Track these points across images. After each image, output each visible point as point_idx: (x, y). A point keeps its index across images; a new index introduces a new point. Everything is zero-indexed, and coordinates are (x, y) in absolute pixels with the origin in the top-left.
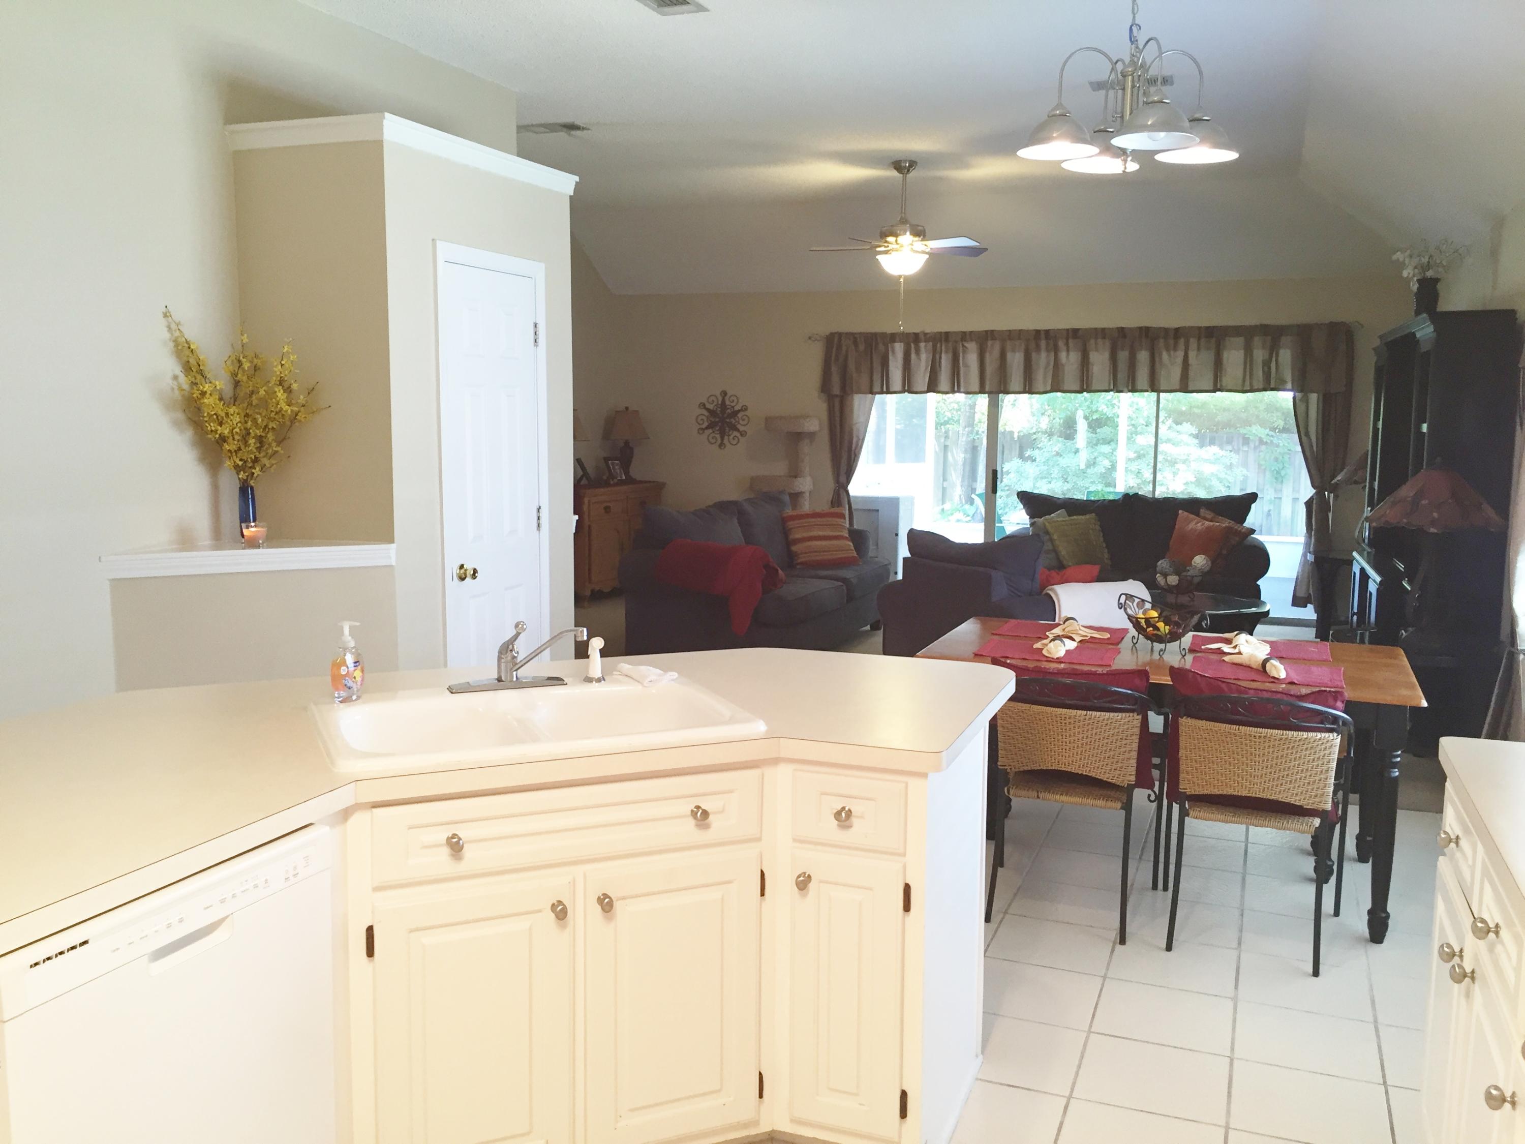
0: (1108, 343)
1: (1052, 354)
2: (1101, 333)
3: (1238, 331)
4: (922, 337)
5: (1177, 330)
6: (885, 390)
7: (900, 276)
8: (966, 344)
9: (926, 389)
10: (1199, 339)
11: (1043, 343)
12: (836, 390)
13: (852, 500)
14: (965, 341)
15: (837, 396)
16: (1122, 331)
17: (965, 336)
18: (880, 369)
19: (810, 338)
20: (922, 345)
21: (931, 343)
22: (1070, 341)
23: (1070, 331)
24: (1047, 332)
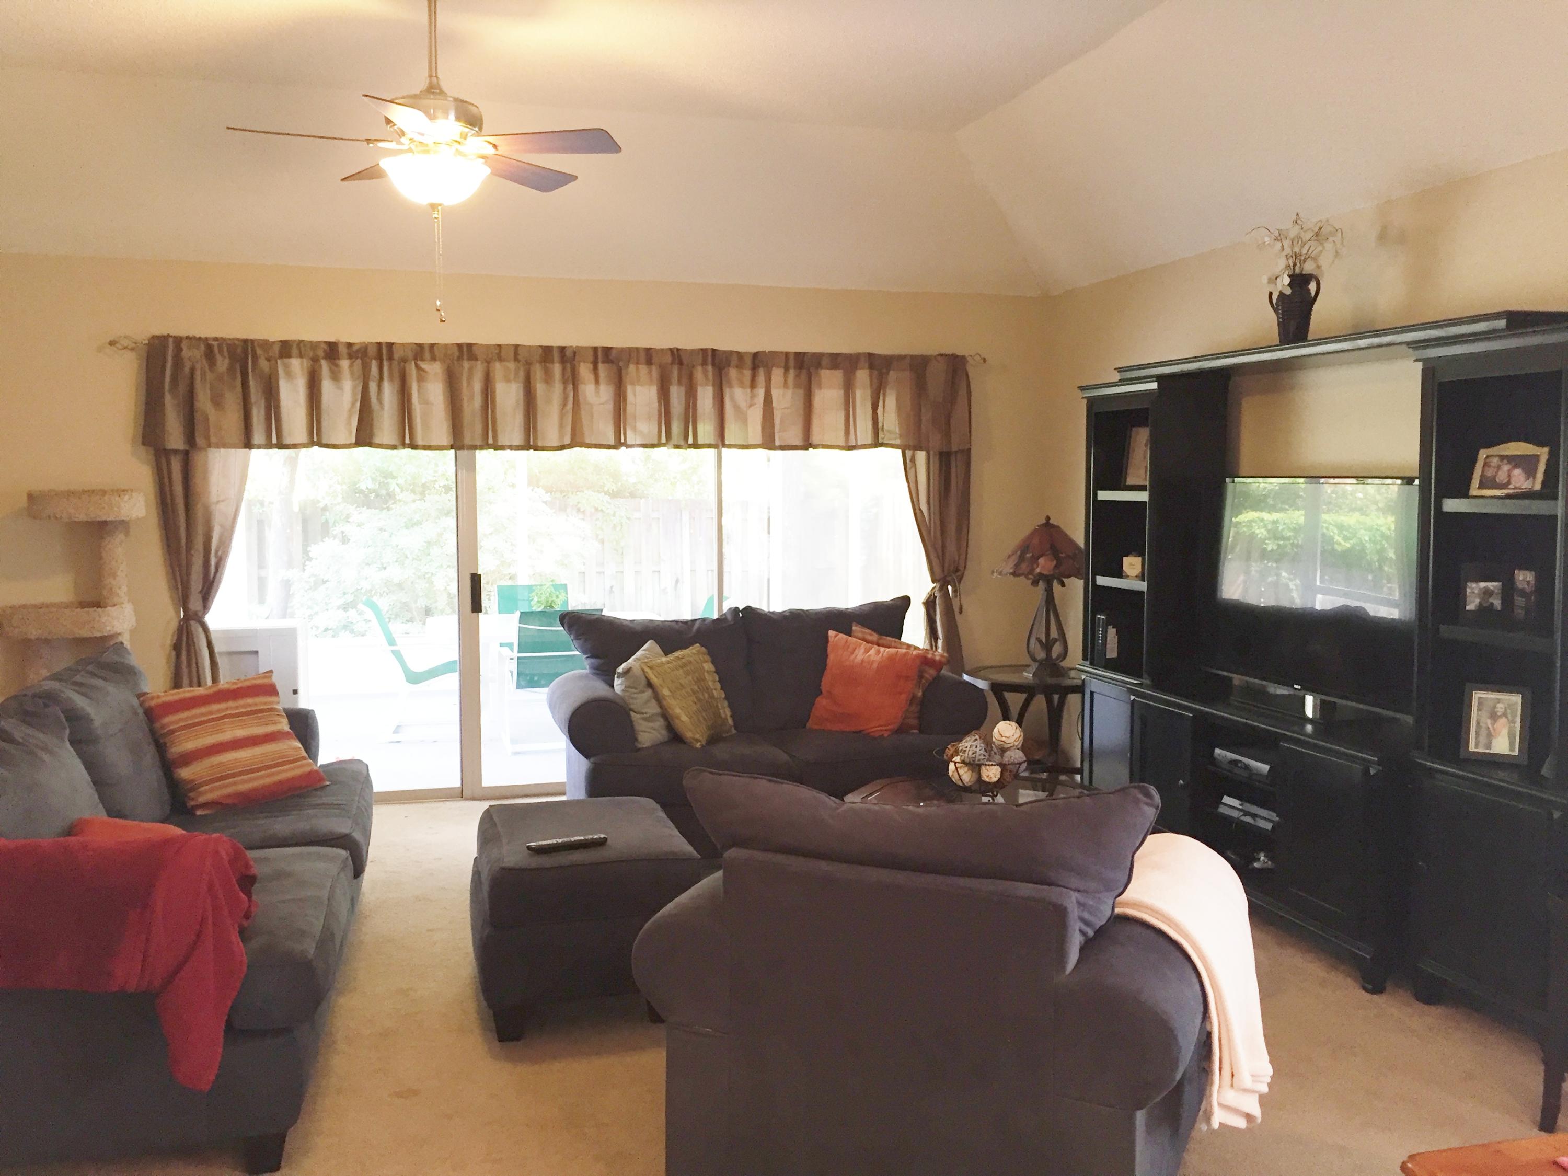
0: (655, 371)
1: (570, 387)
2: (648, 356)
3: (835, 360)
4: (343, 350)
5: (755, 355)
6: (274, 441)
7: (433, 207)
8: (423, 365)
9: (354, 441)
10: (787, 369)
11: (557, 368)
12: (175, 440)
13: (213, 637)
14: (422, 360)
15: (176, 452)
16: (676, 354)
17: (420, 352)
18: (263, 403)
19: (112, 343)
20: (345, 363)
21: (359, 361)
22: (601, 367)
23: (600, 350)
24: (562, 349)
